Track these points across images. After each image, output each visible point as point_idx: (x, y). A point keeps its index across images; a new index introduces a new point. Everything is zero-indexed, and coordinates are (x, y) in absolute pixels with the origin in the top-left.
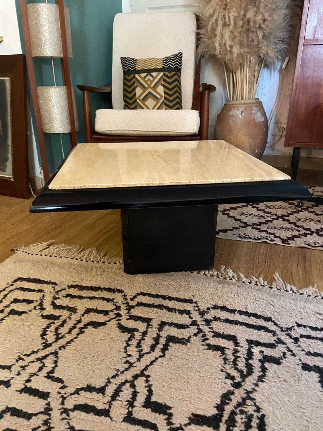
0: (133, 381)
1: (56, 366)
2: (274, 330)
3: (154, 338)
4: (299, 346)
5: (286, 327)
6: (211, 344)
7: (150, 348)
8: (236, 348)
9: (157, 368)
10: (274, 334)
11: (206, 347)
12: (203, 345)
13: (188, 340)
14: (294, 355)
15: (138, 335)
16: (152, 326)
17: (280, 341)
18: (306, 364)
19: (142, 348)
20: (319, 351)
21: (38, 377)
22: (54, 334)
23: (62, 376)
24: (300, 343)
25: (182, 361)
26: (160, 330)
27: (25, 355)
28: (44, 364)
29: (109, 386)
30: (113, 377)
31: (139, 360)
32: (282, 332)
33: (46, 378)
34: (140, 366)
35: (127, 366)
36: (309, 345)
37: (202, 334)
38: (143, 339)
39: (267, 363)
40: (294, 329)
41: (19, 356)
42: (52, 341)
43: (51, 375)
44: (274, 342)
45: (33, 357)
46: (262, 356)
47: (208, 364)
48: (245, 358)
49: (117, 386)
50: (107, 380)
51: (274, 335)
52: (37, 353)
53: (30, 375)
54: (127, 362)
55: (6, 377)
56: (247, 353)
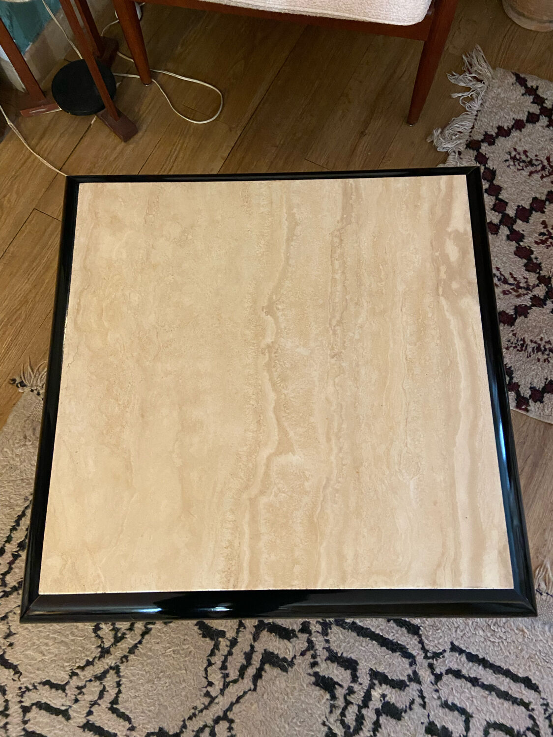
0: (213, 727)
1: (119, 692)
2: (415, 654)
3: (245, 653)
4: (437, 691)
5: (434, 650)
6: (321, 674)
7: (239, 671)
8: (352, 685)
9: (244, 710)
10: (413, 662)
11: (313, 679)
12: (309, 674)
13: (291, 664)
14: (424, 706)
15: (224, 644)
16: (245, 628)
17: (415, 678)
18: (433, 722)
19: (227, 672)
20: (460, 703)
21: (100, 708)
22: (110, 629)
23: (128, 712)
24: (441, 686)
25: (277, 701)
26: (256, 638)
27: (79, 667)
28: (104, 687)
29: (185, 733)
30: (190, 718)
31: (222, 692)
32: (424, 660)
33: (110, 712)
34: (223, 703)
35: (207, 701)
36: (452, 689)
37: (312, 652)
38: (230, 653)
39: (384, 716)
40: (443, 657)
41: (71, 669)
42: (110, 643)
43: (115, 706)
44: (406, 679)
45: (89, 672)
46: (381, 705)
47: (310, 711)
48: (359, 706)
49: (194, 733)
50: (182, 723)
51: (411, 665)
52: (93, 665)
53: (90, 704)
54: (208, 694)
55: (63, 705)
56: (363, 697)
